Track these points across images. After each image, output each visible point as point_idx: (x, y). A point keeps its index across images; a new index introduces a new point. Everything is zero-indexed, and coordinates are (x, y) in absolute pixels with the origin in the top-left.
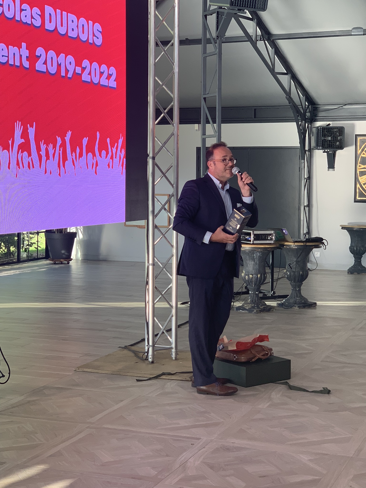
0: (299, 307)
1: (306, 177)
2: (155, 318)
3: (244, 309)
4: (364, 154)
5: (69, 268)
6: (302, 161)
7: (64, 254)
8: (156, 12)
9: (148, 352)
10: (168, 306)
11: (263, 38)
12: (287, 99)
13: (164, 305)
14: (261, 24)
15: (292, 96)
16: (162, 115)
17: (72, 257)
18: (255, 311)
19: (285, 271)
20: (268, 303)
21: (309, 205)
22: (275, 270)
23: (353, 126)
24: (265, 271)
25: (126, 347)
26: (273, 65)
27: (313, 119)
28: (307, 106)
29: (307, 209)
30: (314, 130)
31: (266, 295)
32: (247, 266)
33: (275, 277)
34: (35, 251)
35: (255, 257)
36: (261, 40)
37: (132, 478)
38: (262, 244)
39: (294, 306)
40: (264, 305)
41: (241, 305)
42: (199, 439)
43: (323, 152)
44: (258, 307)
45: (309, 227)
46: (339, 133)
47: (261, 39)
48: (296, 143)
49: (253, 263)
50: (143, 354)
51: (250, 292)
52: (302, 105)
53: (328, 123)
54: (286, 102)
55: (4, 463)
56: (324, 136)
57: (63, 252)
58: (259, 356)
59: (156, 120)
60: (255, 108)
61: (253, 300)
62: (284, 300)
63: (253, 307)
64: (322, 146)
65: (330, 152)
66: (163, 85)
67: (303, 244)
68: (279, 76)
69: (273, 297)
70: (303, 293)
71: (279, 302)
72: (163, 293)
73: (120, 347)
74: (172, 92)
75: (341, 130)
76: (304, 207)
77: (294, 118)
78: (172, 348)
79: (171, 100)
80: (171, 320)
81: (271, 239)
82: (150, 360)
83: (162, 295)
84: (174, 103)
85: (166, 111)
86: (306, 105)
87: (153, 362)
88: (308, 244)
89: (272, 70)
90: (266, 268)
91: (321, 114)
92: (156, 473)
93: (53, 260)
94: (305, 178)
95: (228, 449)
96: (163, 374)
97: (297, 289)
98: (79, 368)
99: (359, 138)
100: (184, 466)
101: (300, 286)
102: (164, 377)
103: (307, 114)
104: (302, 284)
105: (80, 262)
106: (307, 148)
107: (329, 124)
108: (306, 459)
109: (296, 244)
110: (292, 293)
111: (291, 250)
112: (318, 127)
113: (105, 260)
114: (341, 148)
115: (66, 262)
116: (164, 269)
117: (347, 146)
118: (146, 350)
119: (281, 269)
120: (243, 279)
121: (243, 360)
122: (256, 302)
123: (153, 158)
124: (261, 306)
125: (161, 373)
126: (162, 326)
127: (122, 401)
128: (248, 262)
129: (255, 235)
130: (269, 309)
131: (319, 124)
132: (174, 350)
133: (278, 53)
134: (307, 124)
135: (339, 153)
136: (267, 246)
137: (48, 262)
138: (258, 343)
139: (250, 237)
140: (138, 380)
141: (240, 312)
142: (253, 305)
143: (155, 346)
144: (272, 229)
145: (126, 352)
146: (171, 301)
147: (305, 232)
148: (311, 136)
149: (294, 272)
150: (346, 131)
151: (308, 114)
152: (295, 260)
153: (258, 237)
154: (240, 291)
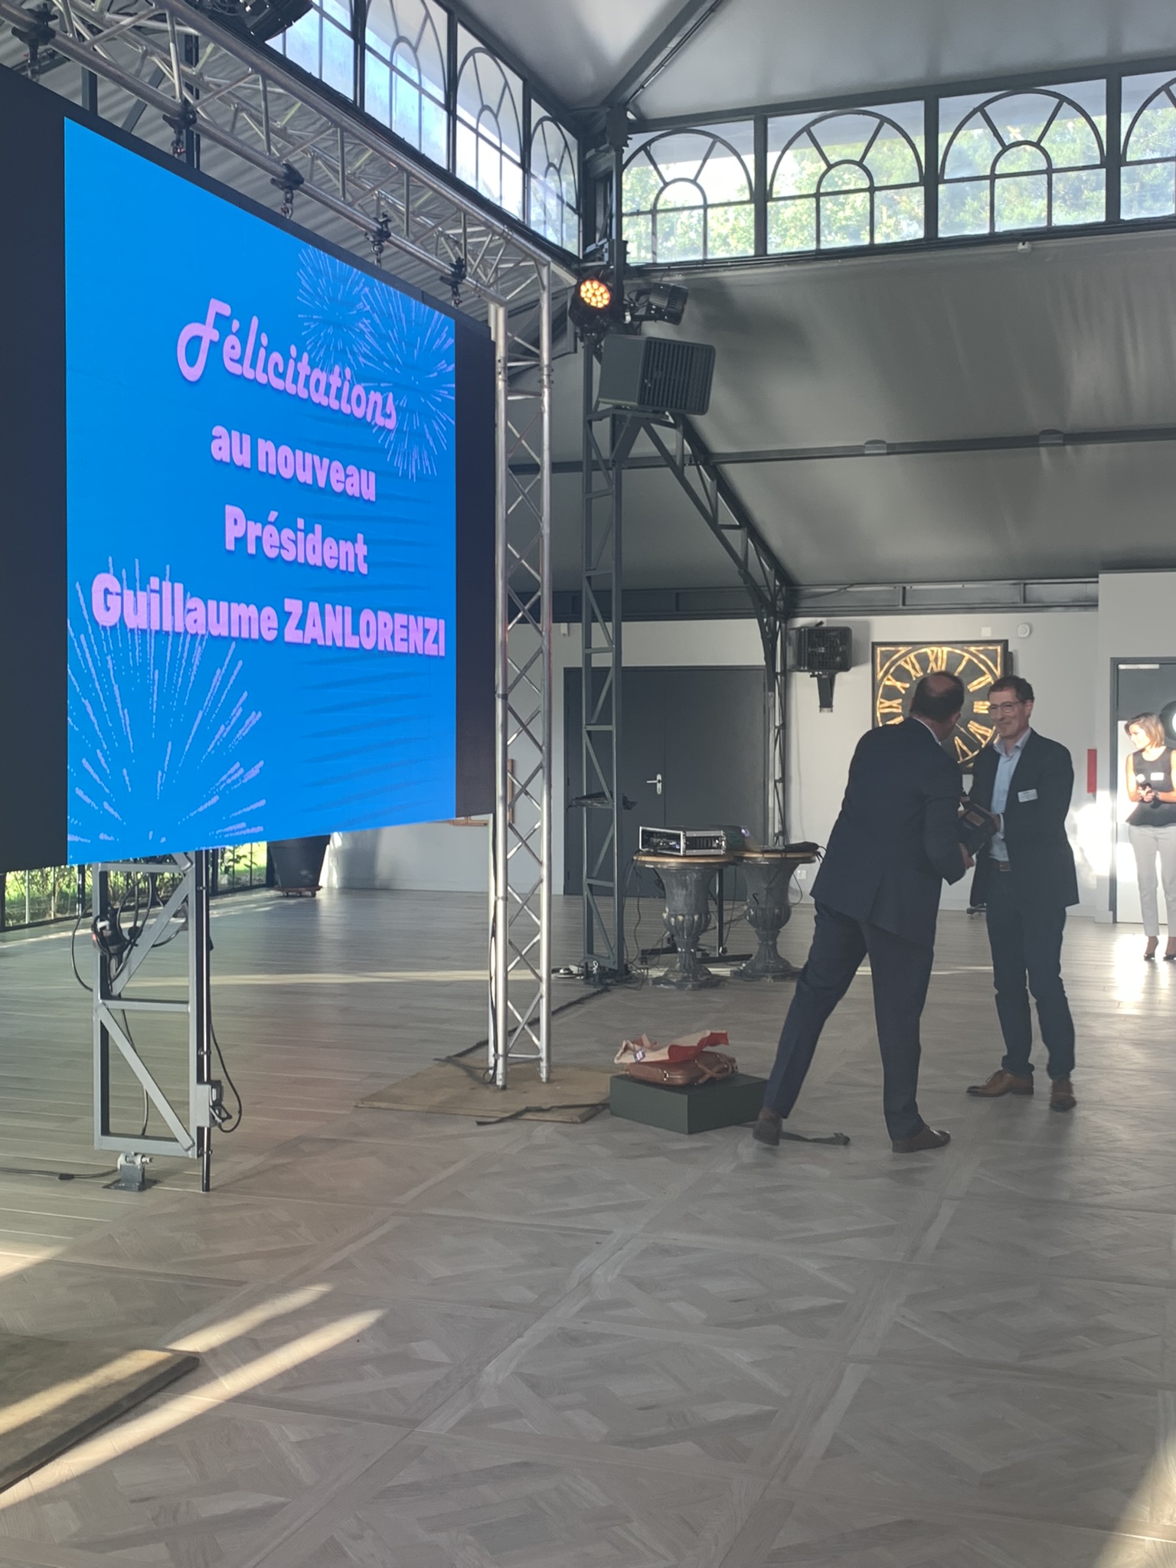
0: (773, 978)
1: (777, 724)
2: (509, 1004)
3: (669, 983)
4: (889, 680)
5: (314, 904)
6: (770, 694)
7: (306, 876)
8: (509, 424)
9: (495, 1067)
10: (533, 977)
11: (695, 460)
12: (742, 576)
13: (526, 975)
14: (691, 435)
15: (750, 569)
16: (520, 615)
17: (320, 884)
18: (690, 986)
19: (746, 907)
20: (713, 970)
21: (784, 779)
22: (727, 906)
23: (867, 627)
24: (708, 908)
25: (449, 1060)
26: (715, 510)
27: (791, 612)
28: (777, 588)
29: (780, 786)
30: (792, 634)
31: (708, 955)
32: (673, 898)
33: (726, 918)
34: (245, 871)
35: (688, 882)
36: (690, 464)
37: (491, 1306)
38: (701, 857)
39: (763, 976)
40: (706, 974)
41: (662, 974)
42: (609, 1233)
43: (811, 676)
44: (695, 978)
45: (784, 821)
46: (841, 640)
47: (691, 462)
48: (758, 658)
49: (684, 892)
50: (483, 1072)
51: (679, 949)
52: (768, 586)
53: (819, 619)
54: (739, 580)
55: (246, 1283)
56: (813, 645)
57: (304, 872)
58: (710, 1073)
59: (510, 623)
60: (677, 591)
61: (684, 966)
62: (744, 965)
63: (685, 979)
64: (808, 666)
65: (824, 677)
66: (521, 559)
67: (779, 856)
68: (725, 532)
69: (723, 960)
70: (781, 951)
71: (735, 969)
72: (523, 953)
73: (436, 1059)
74: (538, 572)
75: (845, 633)
76: (775, 782)
77: (753, 611)
78: (540, 1059)
79: (538, 586)
80: (538, 1003)
81: (719, 847)
82: (499, 1083)
83: (521, 955)
84: (542, 593)
85: (527, 607)
86: (775, 585)
87: (504, 1088)
88: (789, 856)
89: (712, 521)
90: (709, 902)
91: (806, 603)
92: (536, 1297)
93: (282, 890)
94: (776, 727)
95: (665, 1251)
96: (528, 1110)
97: (770, 943)
98: (363, 1100)
99: (879, 650)
100: (586, 1283)
101: (774, 937)
102: (528, 1116)
103: (778, 602)
104: (779, 932)
105: (335, 892)
106: (778, 669)
107: (821, 623)
108: (816, 1267)
109: (766, 856)
110: (759, 953)
111: (755, 866)
112: (799, 629)
113: (386, 889)
114: (845, 668)
115: (309, 893)
116: (525, 907)
117: (856, 664)
118: (492, 1064)
119: (738, 903)
120: (665, 925)
121: (680, 1082)
122: (690, 967)
123: (505, 697)
124: (701, 976)
125: (523, 1107)
126: (522, 1017)
127: (454, 1162)
128: (675, 891)
129: (687, 839)
130: (717, 982)
131: (801, 622)
132: (544, 1064)
133: (724, 487)
134: (778, 623)
135: (841, 678)
136: (711, 861)
137: (272, 893)
138: (708, 1049)
139: (679, 844)
140: (480, 1124)
141: (661, 988)
142: (685, 975)
143: (510, 1055)
144: (719, 828)
145: (450, 1068)
146: (539, 968)
147: (777, 831)
148: (787, 644)
149: (762, 909)
150: (855, 635)
151: (780, 604)
152: (765, 886)
153: (692, 843)
154: (659, 947)
